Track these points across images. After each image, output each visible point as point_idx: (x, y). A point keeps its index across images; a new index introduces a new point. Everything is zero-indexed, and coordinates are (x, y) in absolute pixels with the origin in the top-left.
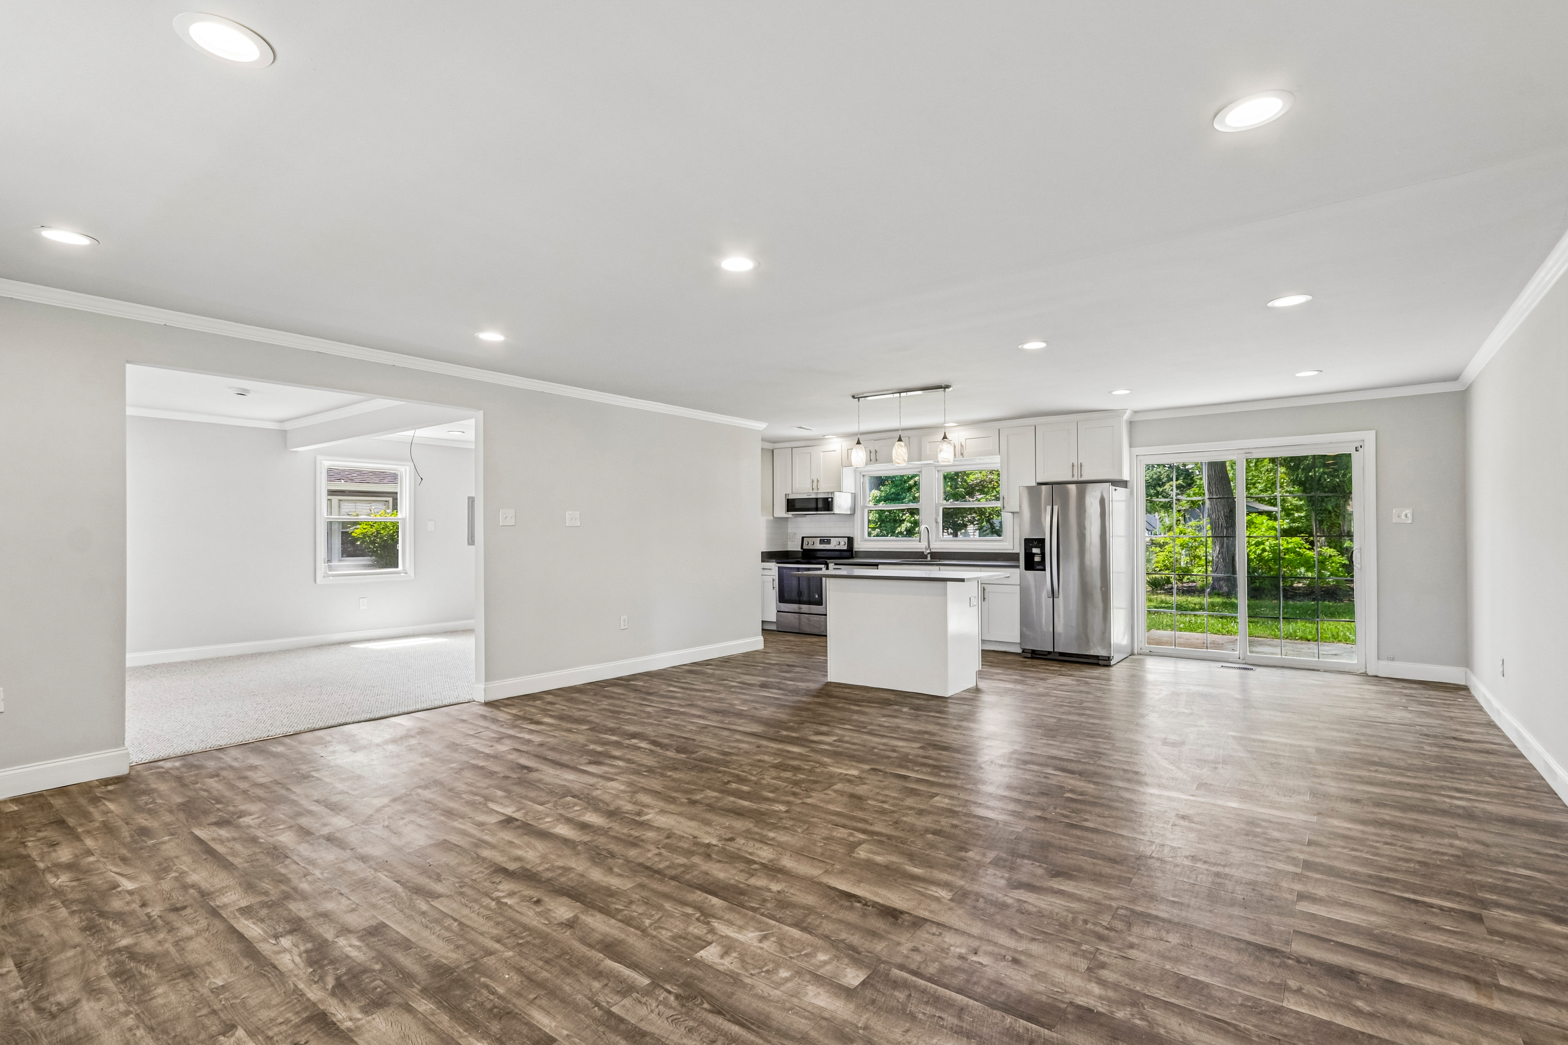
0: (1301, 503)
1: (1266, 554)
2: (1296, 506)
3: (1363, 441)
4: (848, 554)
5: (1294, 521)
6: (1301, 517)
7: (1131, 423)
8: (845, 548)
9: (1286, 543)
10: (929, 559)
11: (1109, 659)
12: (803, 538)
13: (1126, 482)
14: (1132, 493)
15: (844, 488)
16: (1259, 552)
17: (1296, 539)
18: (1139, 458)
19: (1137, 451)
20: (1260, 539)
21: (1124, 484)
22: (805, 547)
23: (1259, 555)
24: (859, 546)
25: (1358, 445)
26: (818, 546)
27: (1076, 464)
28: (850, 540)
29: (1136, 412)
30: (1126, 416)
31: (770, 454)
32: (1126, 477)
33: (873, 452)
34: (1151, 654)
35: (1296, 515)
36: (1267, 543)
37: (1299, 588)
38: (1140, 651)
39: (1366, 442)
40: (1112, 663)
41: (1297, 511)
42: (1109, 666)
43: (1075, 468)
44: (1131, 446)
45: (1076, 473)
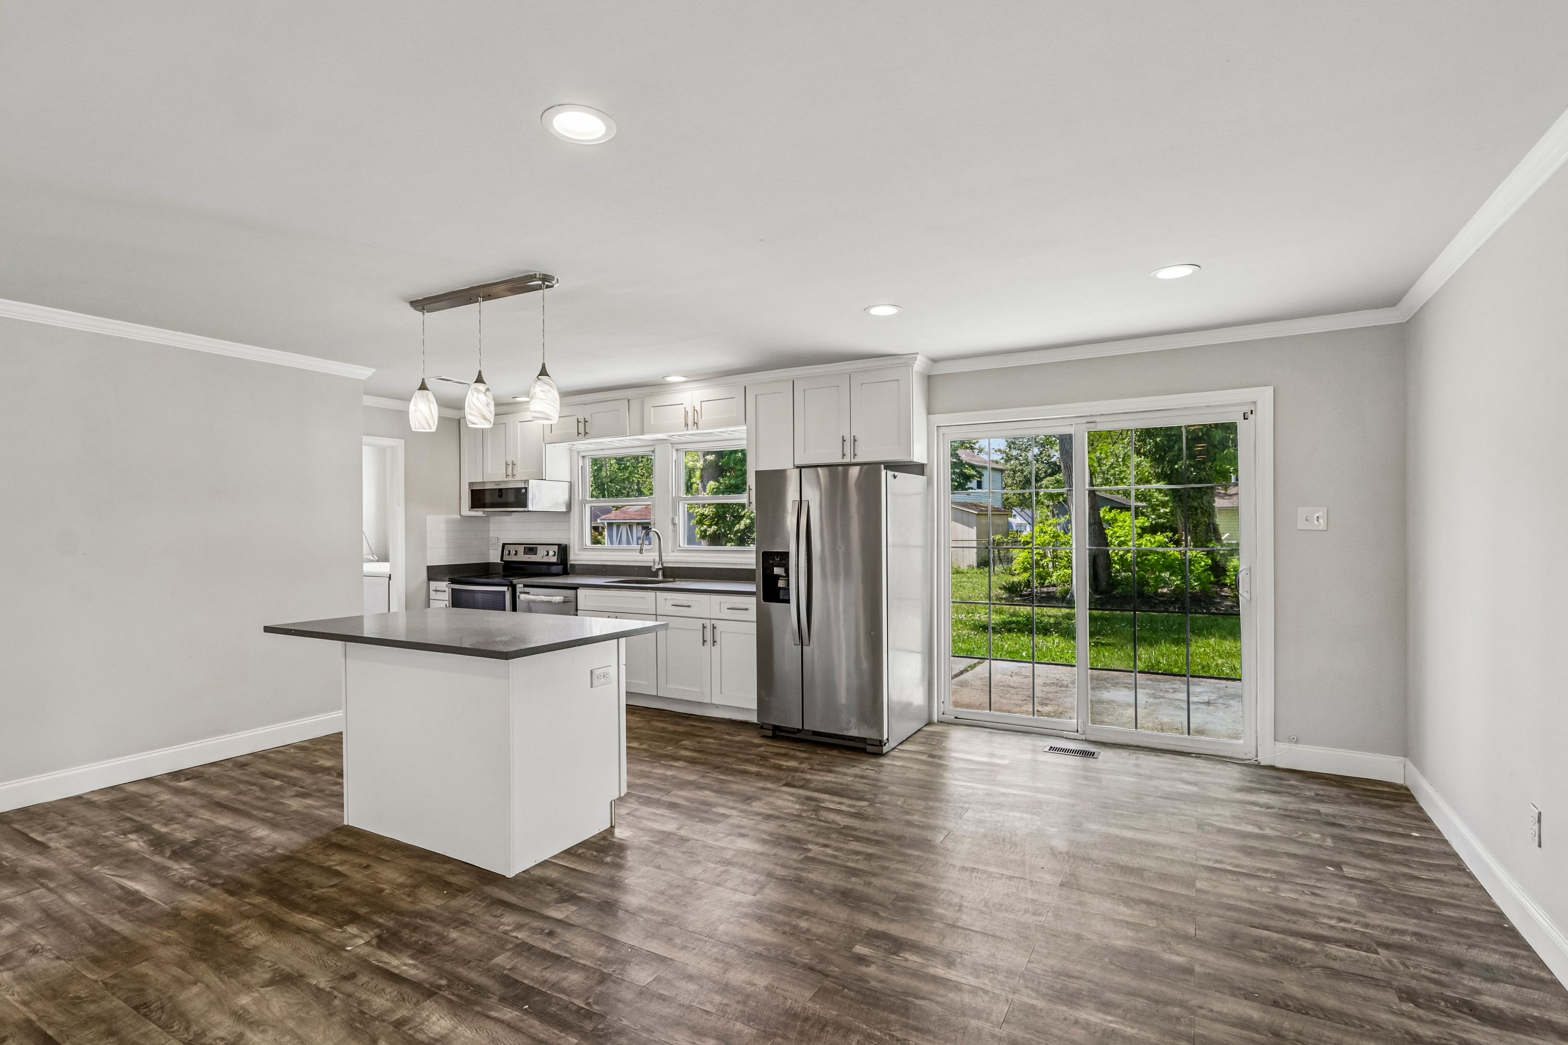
0: (1167, 499)
1: (1130, 555)
2: (1162, 502)
3: (1255, 403)
4: (559, 569)
5: (1160, 517)
6: (1166, 513)
7: (930, 380)
8: (554, 560)
9: (1148, 542)
10: (660, 578)
11: (881, 743)
12: (504, 545)
13: (923, 466)
14: (929, 483)
15: (549, 472)
16: (1121, 553)
17: (1160, 537)
18: (942, 430)
19: (938, 419)
20: (1122, 539)
21: (919, 469)
22: (506, 558)
23: (1122, 556)
24: (577, 557)
25: (1247, 409)
26: (522, 557)
27: (847, 438)
28: (563, 550)
29: (935, 361)
30: (919, 365)
31: (455, 425)
32: (919, 455)
33: (582, 420)
34: (957, 722)
35: (1162, 511)
36: (1130, 544)
37: (1163, 595)
38: (943, 718)
39: (1259, 406)
40: (885, 749)
41: (1163, 507)
42: (880, 755)
43: (847, 445)
44: (929, 412)
45: (847, 451)
